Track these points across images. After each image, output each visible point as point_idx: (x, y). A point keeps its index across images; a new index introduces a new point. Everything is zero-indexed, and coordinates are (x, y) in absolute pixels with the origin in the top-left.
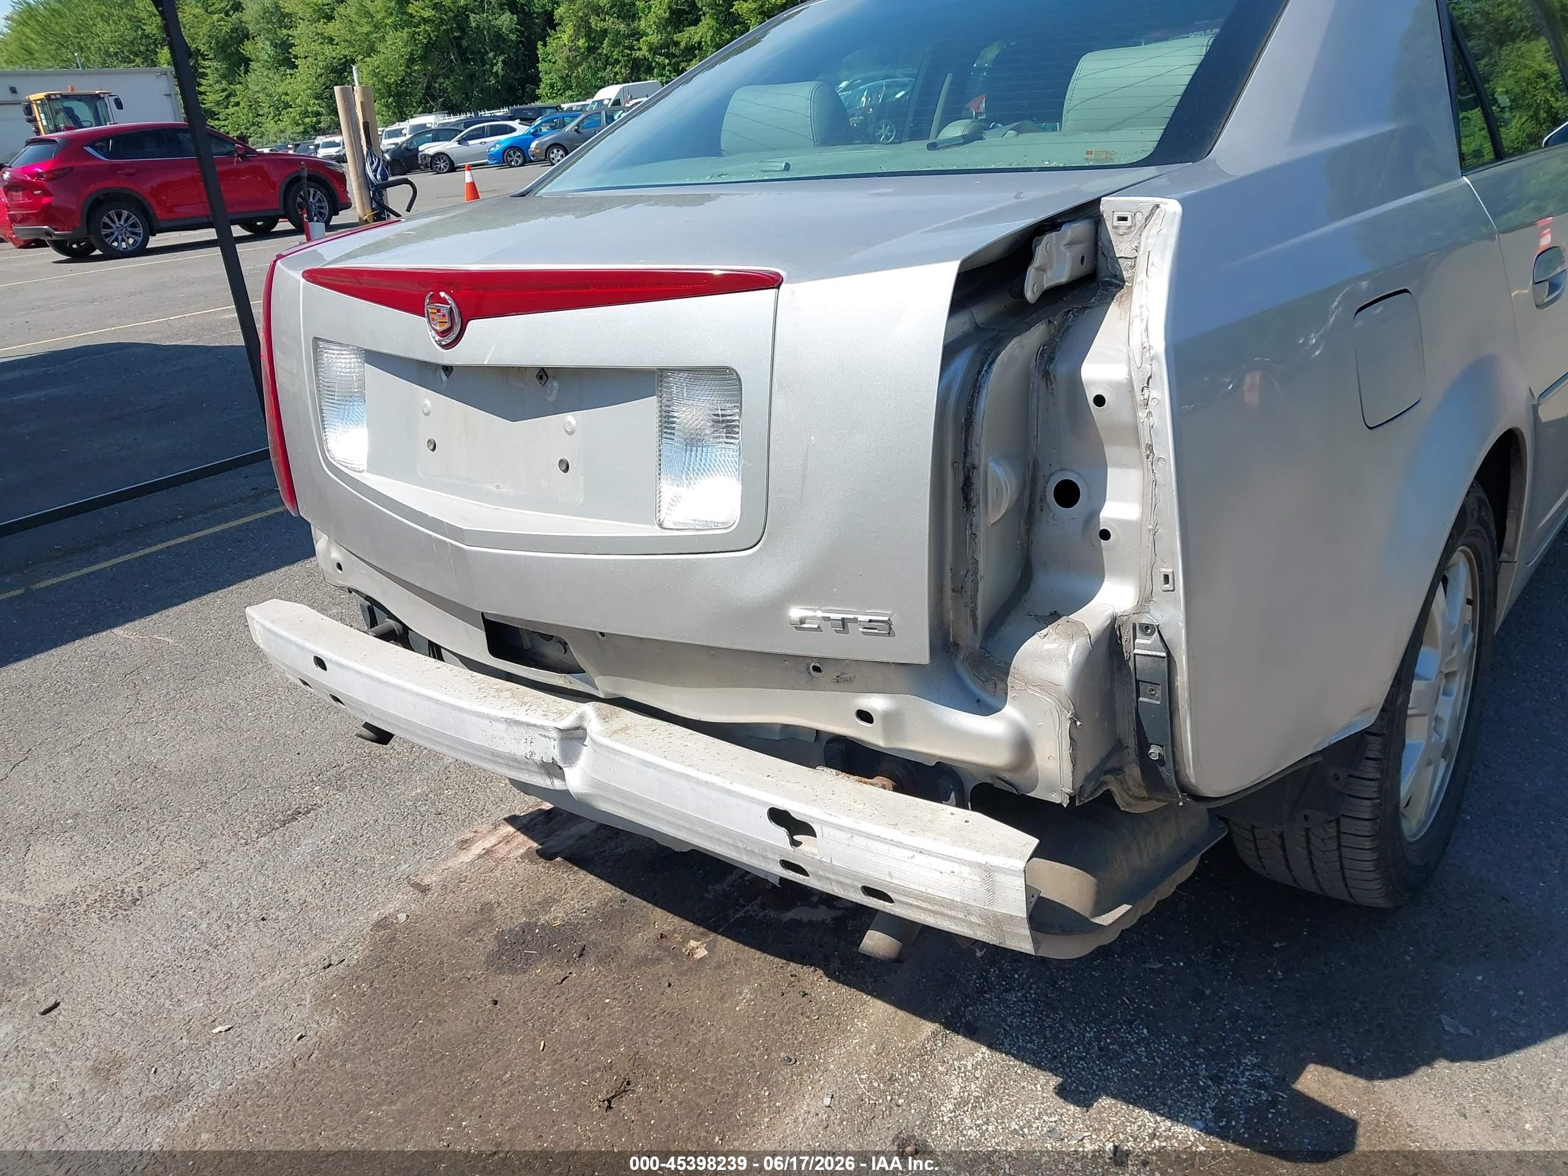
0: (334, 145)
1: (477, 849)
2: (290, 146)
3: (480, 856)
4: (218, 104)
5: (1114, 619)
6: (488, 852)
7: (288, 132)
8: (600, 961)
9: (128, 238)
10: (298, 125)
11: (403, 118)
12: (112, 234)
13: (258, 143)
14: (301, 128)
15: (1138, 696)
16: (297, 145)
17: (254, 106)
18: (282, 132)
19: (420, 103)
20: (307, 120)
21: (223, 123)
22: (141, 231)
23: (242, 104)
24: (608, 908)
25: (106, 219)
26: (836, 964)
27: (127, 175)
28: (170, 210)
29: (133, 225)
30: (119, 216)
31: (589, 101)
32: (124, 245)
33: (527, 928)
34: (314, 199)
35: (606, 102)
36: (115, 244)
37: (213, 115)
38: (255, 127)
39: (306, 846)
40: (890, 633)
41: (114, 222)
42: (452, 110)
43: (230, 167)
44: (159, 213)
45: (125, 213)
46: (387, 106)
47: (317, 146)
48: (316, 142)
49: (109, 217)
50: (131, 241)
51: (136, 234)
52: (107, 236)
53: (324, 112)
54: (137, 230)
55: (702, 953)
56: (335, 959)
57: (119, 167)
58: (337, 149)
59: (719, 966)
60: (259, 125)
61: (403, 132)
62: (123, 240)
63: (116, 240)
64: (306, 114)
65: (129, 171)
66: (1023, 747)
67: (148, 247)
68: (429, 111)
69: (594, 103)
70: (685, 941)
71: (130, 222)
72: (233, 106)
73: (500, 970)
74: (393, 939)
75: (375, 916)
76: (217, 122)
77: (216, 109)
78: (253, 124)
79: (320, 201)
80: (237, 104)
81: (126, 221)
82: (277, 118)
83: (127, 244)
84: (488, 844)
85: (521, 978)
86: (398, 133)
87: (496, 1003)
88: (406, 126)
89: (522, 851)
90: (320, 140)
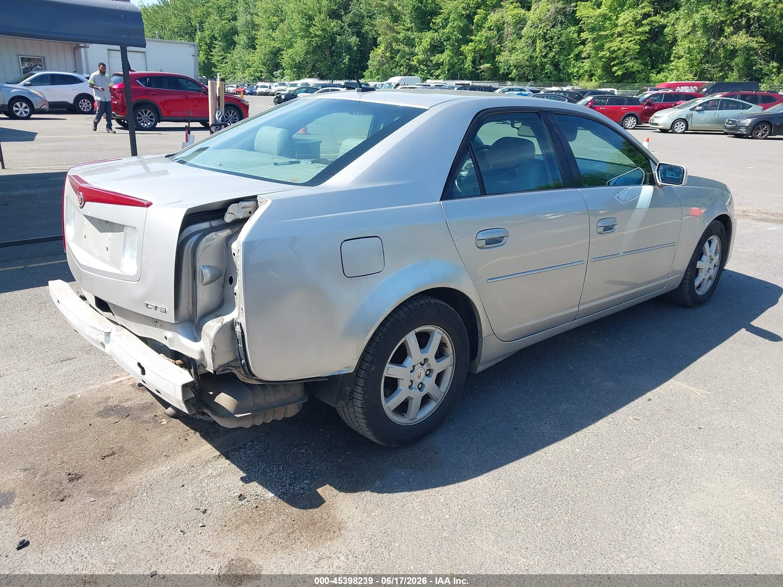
0: (265, 87)
1: (118, 380)
2: (246, 85)
3: (117, 382)
4: (218, 61)
5: (233, 320)
6: (121, 382)
7: (247, 79)
8: (132, 419)
9: (148, 122)
10: (252, 76)
11: (298, 79)
12: (141, 119)
13: (232, 81)
14: (253, 78)
15: (238, 344)
16: (249, 85)
17: (234, 64)
18: (244, 78)
19: (308, 73)
20: (257, 74)
21: (218, 70)
22: (154, 120)
23: (229, 63)
24: (146, 405)
25: (140, 113)
26: (203, 433)
27: (153, 95)
28: (169, 112)
29: (151, 117)
30: (146, 112)
31: (385, 82)
32: (146, 125)
33: (118, 405)
34: (232, 115)
35: (392, 84)
36: (142, 124)
37: (215, 66)
38: (232, 74)
39: (65, 369)
40: (166, 312)
41: (143, 114)
42: (322, 78)
43: (198, 96)
44: (163, 112)
45: (149, 111)
46: (294, 72)
47: (258, 87)
48: (258, 85)
49: (141, 112)
50: (149, 124)
51: (152, 121)
52: (139, 120)
53: (264, 71)
54: (152, 119)
55: (165, 423)
56: (50, 404)
57: (150, 90)
58: (266, 89)
59: (167, 427)
60: (234, 73)
61: (298, 85)
62: (146, 123)
63: (143, 122)
64: (256, 71)
65: (154, 93)
66: (202, 353)
67: (156, 127)
68: (311, 77)
69: (387, 83)
70: (162, 418)
71: (150, 115)
72: (225, 63)
73: (99, 416)
74: (72, 402)
75: (71, 394)
76: (216, 70)
77: (216, 64)
78: (232, 73)
79: (235, 116)
80: (227, 63)
81: (148, 115)
82: (243, 71)
83: (147, 124)
84: (121, 379)
85: (104, 420)
86: (295, 85)
87: (90, 425)
88: (299, 83)
89: (131, 383)
90: (260, 84)
